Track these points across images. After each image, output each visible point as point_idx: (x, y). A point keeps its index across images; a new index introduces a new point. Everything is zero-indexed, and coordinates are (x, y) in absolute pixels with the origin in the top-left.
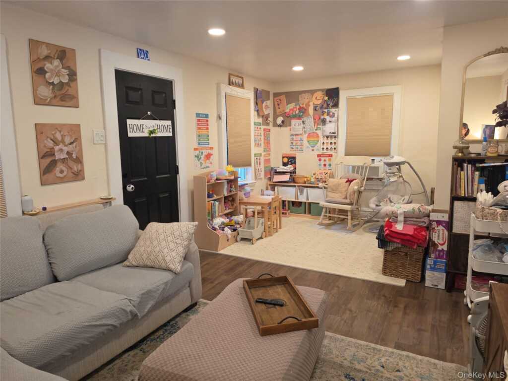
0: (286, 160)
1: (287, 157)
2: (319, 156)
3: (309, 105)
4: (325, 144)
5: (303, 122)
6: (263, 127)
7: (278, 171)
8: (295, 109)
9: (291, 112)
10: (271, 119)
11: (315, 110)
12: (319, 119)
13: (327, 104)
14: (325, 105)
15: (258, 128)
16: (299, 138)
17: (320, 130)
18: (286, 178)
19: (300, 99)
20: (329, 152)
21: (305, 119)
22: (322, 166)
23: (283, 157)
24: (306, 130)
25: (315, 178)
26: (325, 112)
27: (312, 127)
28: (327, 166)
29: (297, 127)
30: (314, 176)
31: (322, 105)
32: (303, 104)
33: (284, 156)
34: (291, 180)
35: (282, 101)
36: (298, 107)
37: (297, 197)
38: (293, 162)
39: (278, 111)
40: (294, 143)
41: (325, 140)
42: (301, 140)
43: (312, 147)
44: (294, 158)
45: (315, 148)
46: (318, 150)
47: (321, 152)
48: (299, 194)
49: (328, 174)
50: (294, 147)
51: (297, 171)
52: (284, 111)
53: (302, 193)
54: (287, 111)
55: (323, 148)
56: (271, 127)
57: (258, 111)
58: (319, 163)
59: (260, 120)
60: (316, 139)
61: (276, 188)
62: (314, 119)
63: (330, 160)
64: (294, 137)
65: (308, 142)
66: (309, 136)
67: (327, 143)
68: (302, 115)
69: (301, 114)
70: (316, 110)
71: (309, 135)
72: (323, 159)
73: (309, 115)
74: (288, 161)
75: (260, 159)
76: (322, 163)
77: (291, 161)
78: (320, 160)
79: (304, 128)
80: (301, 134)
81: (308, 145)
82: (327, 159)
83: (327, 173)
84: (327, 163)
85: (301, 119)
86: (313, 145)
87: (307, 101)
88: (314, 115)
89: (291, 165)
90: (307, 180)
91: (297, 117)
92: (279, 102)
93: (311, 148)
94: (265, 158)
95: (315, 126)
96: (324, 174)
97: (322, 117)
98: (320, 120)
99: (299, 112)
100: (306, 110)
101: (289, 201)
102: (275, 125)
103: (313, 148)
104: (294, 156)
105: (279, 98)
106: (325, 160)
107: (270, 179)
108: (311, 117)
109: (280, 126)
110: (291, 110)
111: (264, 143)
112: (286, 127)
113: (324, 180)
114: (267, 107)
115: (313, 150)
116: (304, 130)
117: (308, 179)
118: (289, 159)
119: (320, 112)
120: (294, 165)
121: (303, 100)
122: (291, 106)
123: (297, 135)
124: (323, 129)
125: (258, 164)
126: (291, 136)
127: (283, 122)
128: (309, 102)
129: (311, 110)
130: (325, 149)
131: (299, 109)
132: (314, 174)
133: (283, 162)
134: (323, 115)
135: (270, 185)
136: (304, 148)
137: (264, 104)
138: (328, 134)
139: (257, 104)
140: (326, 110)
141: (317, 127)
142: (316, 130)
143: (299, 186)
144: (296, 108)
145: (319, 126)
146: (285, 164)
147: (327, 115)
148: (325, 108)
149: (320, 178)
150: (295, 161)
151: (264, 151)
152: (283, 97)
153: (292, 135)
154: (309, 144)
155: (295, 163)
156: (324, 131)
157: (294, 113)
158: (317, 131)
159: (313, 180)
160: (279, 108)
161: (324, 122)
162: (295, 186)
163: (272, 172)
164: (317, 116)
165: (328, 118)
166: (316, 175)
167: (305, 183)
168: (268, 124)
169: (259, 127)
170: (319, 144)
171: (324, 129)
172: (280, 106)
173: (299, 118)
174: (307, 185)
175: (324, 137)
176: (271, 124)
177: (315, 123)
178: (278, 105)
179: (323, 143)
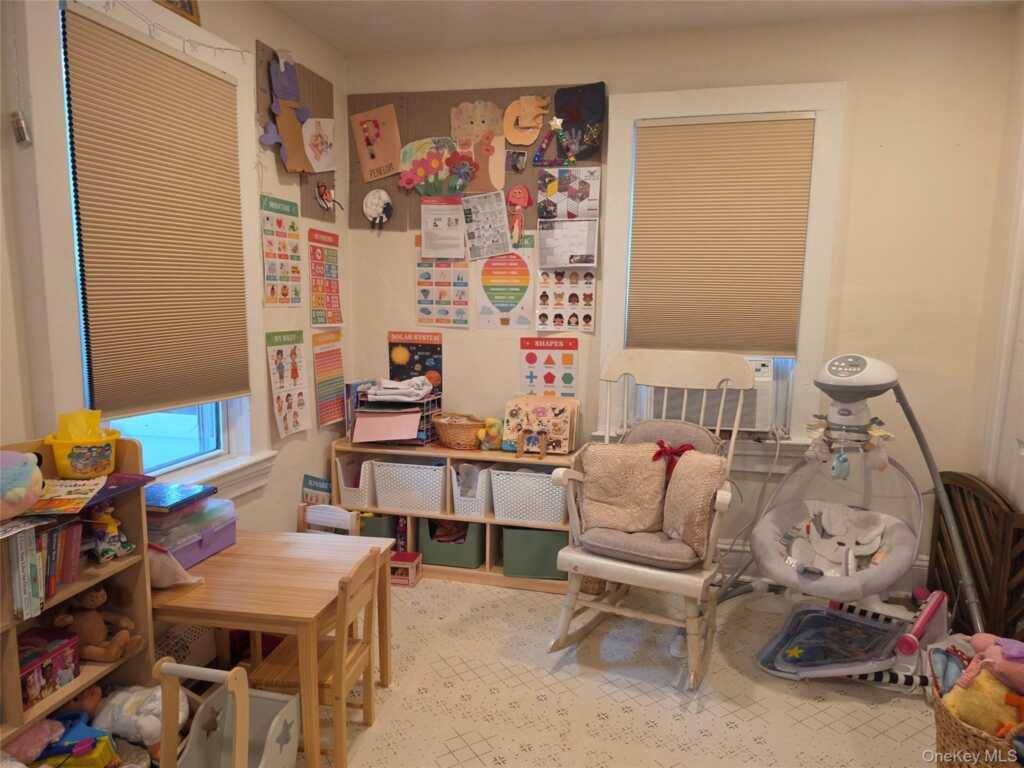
0: (402, 356)
1: (407, 345)
2: (527, 343)
3: (490, 150)
4: (551, 300)
5: (468, 215)
6: (305, 224)
7: (371, 398)
8: (434, 164)
9: (421, 172)
10: (340, 193)
11: (513, 166)
12: (530, 202)
13: (560, 146)
14: (552, 153)
15: (279, 223)
16: (451, 274)
17: (532, 246)
18: (406, 426)
19: (454, 123)
20: (566, 332)
21: (473, 201)
22: (540, 381)
23: (392, 346)
24: (476, 242)
25: (519, 427)
26: (552, 178)
27: (503, 235)
28: (558, 381)
29: (443, 230)
30: (513, 422)
31: (542, 150)
32: (465, 144)
33: (395, 338)
34: (423, 436)
35: (382, 129)
36: (446, 154)
37: (448, 502)
38: (430, 362)
39: (369, 165)
40: (434, 292)
41: (552, 288)
42: (461, 282)
43: (502, 310)
44: (435, 349)
45: (513, 315)
46: (522, 320)
47: (535, 329)
48: (457, 490)
49: (567, 414)
50: (434, 308)
51: (446, 396)
52: (390, 166)
53: (467, 486)
54: (405, 167)
55: (544, 317)
56: (339, 226)
57: (277, 148)
58: (526, 368)
59: (293, 193)
60: (516, 282)
61: (365, 466)
62: (510, 204)
63: (567, 360)
64: (434, 271)
65: (487, 288)
66: (488, 270)
67: (559, 296)
68: (463, 187)
69: (460, 181)
70: (515, 169)
71: (487, 265)
72: (542, 355)
73: (488, 188)
74: (411, 362)
76: (540, 370)
77: (422, 360)
78: (531, 359)
79: (471, 236)
80: (457, 260)
81: (489, 304)
82: (557, 355)
83: (562, 411)
84: (558, 371)
85: (458, 202)
86: (505, 301)
87: (478, 130)
88: (507, 190)
89: (421, 374)
90: (487, 434)
91: (445, 192)
92: (373, 131)
93: (498, 315)
94: (318, 349)
95: (512, 229)
96: (550, 414)
97: (541, 198)
98: (533, 210)
99: (451, 172)
100: (476, 166)
101: (417, 520)
102: (358, 219)
103: (505, 315)
104: (435, 340)
105: (372, 114)
106: (549, 361)
107: (342, 429)
108: (498, 195)
109: (376, 225)
110: (417, 164)
111: (314, 288)
112: (403, 229)
113: (554, 436)
114: (321, 144)
115: (505, 322)
116: (469, 244)
117: (493, 431)
118: (413, 353)
119: (530, 176)
120: (434, 374)
121: (468, 127)
122: (420, 149)
123: (443, 262)
124: (542, 240)
126: (419, 265)
127: (388, 209)
128: (489, 137)
129: (496, 169)
130: (551, 318)
131: (448, 162)
132: (514, 414)
133: (392, 362)
134: (543, 187)
135: (339, 453)
136: (472, 313)
137: (309, 128)
138: (563, 262)
139: (273, 117)
140: (554, 171)
141: (521, 237)
142: (516, 246)
143: (456, 462)
144: (439, 157)
145: (527, 233)
146: (398, 372)
147: (560, 190)
148: (551, 165)
149: (536, 428)
150: (439, 362)
151: (315, 320)
152: (387, 114)
153: (425, 262)
154: (491, 298)
155: (438, 368)
156: (545, 252)
157: (431, 179)
158: (519, 252)
159: (509, 436)
160: (373, 156)
161: (547, 214)
162: (440, 462)
163: (349, 403)
164: (520, 196)
165: (563, 203)
166: (522, 415)
167: (478, 446)
168: (328, 214)
169: (287, 220)
170: (531, 296)
171: (549, 242)
172: (375, 149)
173: (452, 197)
174: (485, 455)
175: (545, 274)
176: (341, 215)
177: (511, 216)
178: (369, 143)
179: (544, 296)
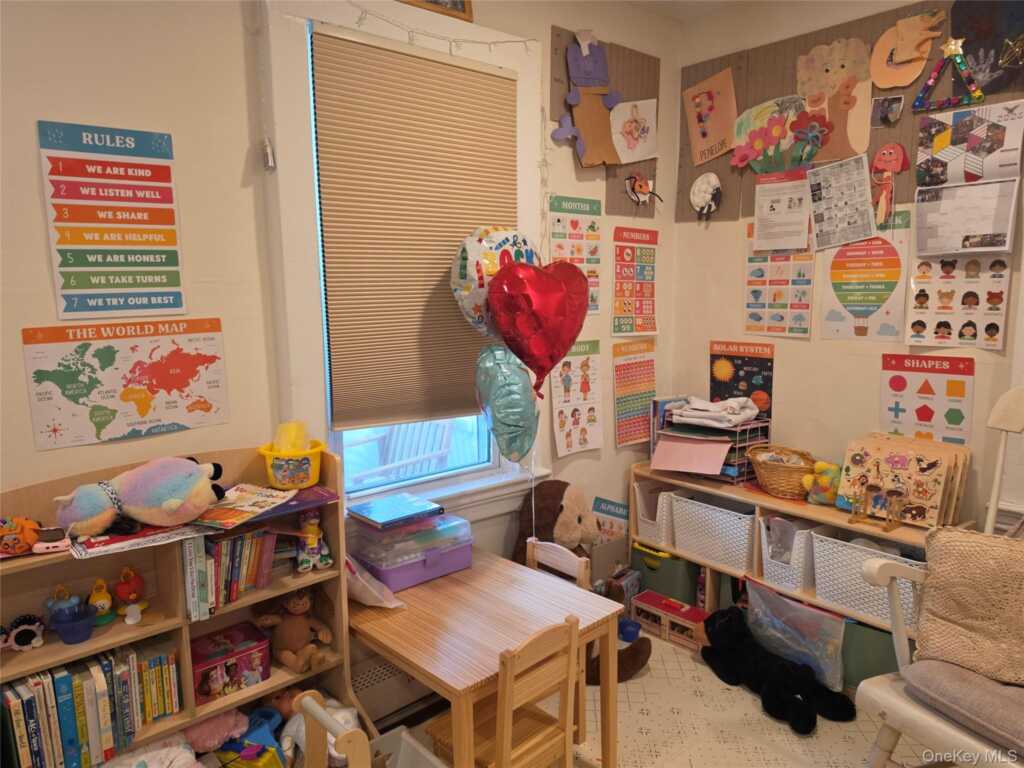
0: (725, 370)
1: (730, 358)
2: (891, 361)
3: (850, 102)
4: (933, 302)
5: (816, 192)
6: (608, 223)
7: (676, 419)
8: (776, 132)
9: (758, 145)
10: (665, 183)
11: (882, 119)
12: (906, 165)
13: (956, 74)
14: (945, 90)
15: (575, 224)
16: (790, 269)
17: (907, 226)
18: (709, 458)
19: (802, 75)
20: (955, 347)
21: (824, 172)
22: (910, 417)
23: (714, 358)
24: (826, 227)
25: (863, 480)
26: (942, 126)
27: (862, 214)
28: (939, 418)
29: (783, 214)
30: (856, 471)
31: (928, 89)
32: (816, 101)
33: (718, 349)
34: (733, 472)
35: (717, 102)
36: (792, 116)
37: (756, 562)
38: (758, 380)
39: (699, 145)
40: (768, 292)
41: (935, 282)
42: (803, 280)
43: (857, 315)
44: (765, 365)
45: (873, 322)
47: (906, 342)
48: (767, 550)
49: (942, 470)
50: (766, 313)
51: (775, 424)
52: (723, 143)
53: (783, 546)
54: (740, 141)
55: (919, 325)
56: (662, 220)
57: (573, 142)
58: (890, 397)
59: (596, 189)
60: (881, 275)
61: (663, 498)
62: (875, 170)
63: (955, 390)
64: (770, 268)
65: (837, 287)
66: (839, 264)
67: (946, 296)
68: (811, 156)
69: (808, 148)
70: (885, 120)
71: (840, 254)
72: (914, 380)
73: (846, 151)
74: (736, 378)
75: (585, 365)
76: (911, 400)
77: (749, 376)
78: (898, 384)
79: (819, 218)
80: (799, 251)
81: (839, 306)
82: (939, 381)
83: (932, 465)
84: (940, 404)
85: (802, 177)
86: (862, 309)
87: (838, 77)
88: (872, 154)
89: (747, 394)
90: (815, 482)
91: (788, 166)
92: (707, 103)
93: (853, 322)
94: (621, 361)
95: (876, 204)
96: (914, 467)
97: (922, 156)
98: (910, 176)
99: (797, 139)
100: (830, 127)
101: (718, 575)
102: (685, 212)
103: (861, 322)
104: (765, 353)
105: (705, 86)
106: (926, 389)
107: (646, 450)
108: (858, 161)
109: (704, 216)
110: (753, 136)
111: (619, 292)
112: (735, 218)
113: (916, 501)
114: (636, 130)
115: (861, 331)
116: (816, 228)
117: (824, 481)
118: (737, 368)
119: (910, 125)
120: (763, 395)
122: (759, 116)
123: (780, 254)
124: (921, 216)
125: (576, 387)
126: (751, 260)
127: (717, 196)
128: (849, 86)
129: (859, 126)
130: (931, 327)
131: (794, 126)
132: (858, 460)
133: (713, 379)
134: (927, 142)
135: (639, 478)
136: (815, 318)
137: (620, 115)
138: (953, 246)
139: (569, 108)
140: (946, 117)
141: (889, 214)
142: (882, 227)
143: (768, 513)
144: (781, 122)
145: (899, 208)
146: (720, 390)
147: (954, 143)
148: (941, 108)
149: (888, 484)
150: (768, 381)
151: (618, 328)
152: (723, 81)
153: (759, 255)
154: (842, 299)
155: (767, 386)
156: (925, 232)
157: (771, 152)
158: (886, 235)
159: (846, 489)
160: (704, 135)
161: (931, 180)
162: (748, 509)
163: (655, 421)
164: (891, 158)
165: (956, 159)
166: (869, 463)
167: (803, 497)
168: (646, 209)
169: (585, 220)
170: (899, 304)
171: (932, 218)
172: (709, 124)
173: (795, 169)
174: (810, 511)
175: (926, 263)
176: (665, 208)
177: (877, 188)
178: (700, 119)
179: (922, 296)
